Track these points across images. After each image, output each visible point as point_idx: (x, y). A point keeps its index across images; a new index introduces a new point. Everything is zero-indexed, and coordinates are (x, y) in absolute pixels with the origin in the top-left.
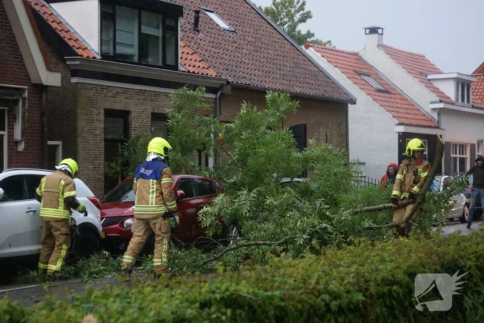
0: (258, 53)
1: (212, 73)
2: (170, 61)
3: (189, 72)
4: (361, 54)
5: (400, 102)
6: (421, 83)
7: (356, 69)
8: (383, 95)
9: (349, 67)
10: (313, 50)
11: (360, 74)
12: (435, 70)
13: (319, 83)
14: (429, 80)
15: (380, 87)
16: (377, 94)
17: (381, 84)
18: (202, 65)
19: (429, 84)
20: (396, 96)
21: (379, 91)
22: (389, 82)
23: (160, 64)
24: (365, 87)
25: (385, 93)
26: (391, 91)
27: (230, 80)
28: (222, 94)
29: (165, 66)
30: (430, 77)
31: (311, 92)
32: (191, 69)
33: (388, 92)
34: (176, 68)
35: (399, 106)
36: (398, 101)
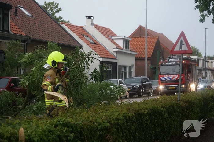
0: (42, 26)
1: (23, 34)
2: (6, 28)
3: (14, 33)
4: (84, 27)
5: (100, 48)
6: (109, 40)
7: (82, 34)
8: (93, 45)
9: (79, 33)
10: (64, 25)
11: (84, 36)
12: (114, 35)
13: (67, 39)
14: (112, 39)
15: (92, 41)
16: (90, 44)
17: (92, 40)
18: (19, 30)
19: (112, 41)
20: (99, 45)
21: (92, 43)
22: (96, 40)
23: (2, 29)
24: (86, 41)
25: (94, 44)
26: (97, 43)
27: (31, 37)
28: (27, 43)
30: (113, 38)
31: (64, 43)
32: (15, 32)
33: (95, 44)
34: (8, 31)
35: (100, 49)
36: (99, 47)
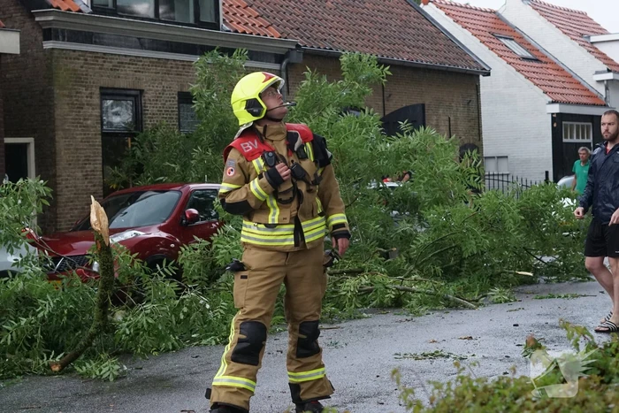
0: (350, 8)
1: (273, 33)
2: (207, 17)
3: (236, 31)
4: (500, 12)
5: (555, 73)
6: (582, 48)
7: (493, 31)
8: (531, 64)
9: (483, 29)
10: (434, 6)
11: (498, 38)
12: (600, 31)
13: (437, 47)
14: (592, 43)
15: (527, 54)
16: (523, 62)
17: (527, 50)
18: (258, 22)
19: (593, 49)
20: (548, 66)
21: (524, 59)
22: (539, 48)
23: (192, 21)
24: (505, 54)
26: (541, 59)
27: (299, 41)
29: (199, 23)
30: (593, 39)
31: (424, 60)
32: (241, 28)
33: (537, 60)
34: (216, 26)
35: (552, 77)
36: (550, 71)
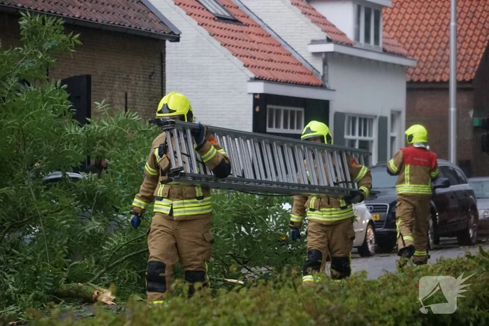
5: (258, 39)
6: (295, 7)
8: (228, 26)
14: (308, 2)
15: (222, 12)
16: (213, 22)
17: (223, 6)
20: (251, 29)
21: (221, 19)
26: (244, 20)
33: (235, 21)
35: (255, 46)
36: (253, 37)
